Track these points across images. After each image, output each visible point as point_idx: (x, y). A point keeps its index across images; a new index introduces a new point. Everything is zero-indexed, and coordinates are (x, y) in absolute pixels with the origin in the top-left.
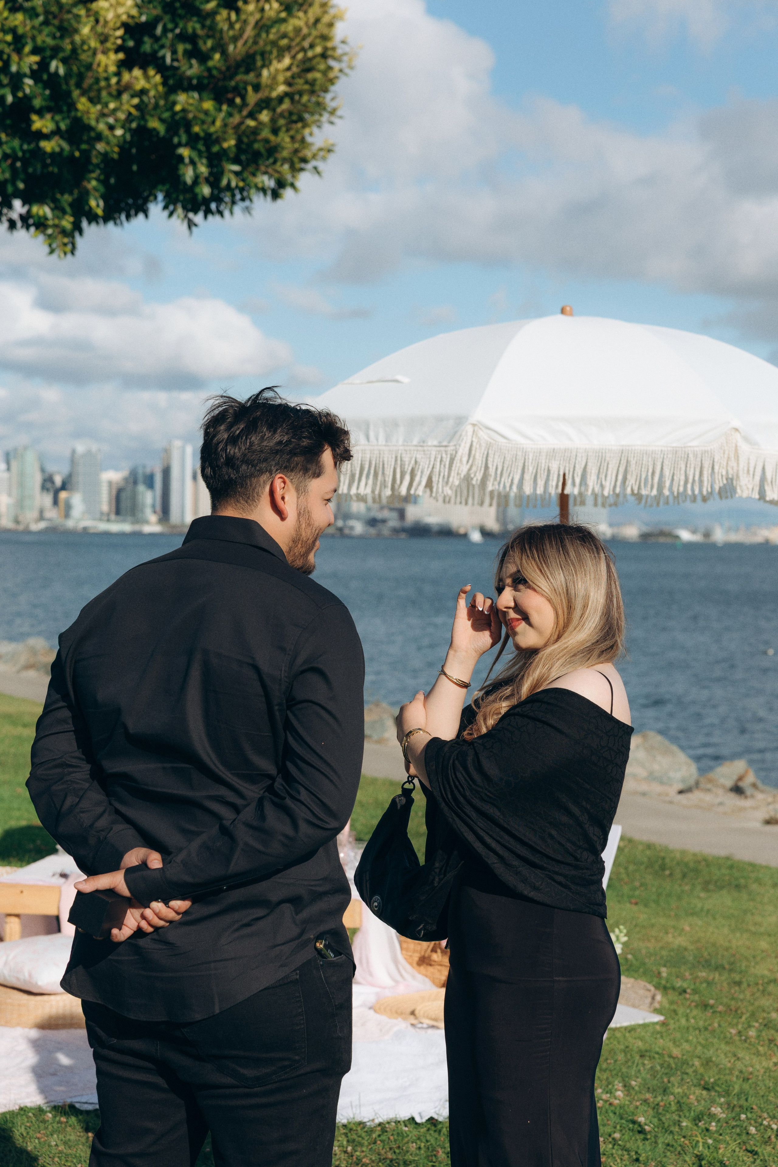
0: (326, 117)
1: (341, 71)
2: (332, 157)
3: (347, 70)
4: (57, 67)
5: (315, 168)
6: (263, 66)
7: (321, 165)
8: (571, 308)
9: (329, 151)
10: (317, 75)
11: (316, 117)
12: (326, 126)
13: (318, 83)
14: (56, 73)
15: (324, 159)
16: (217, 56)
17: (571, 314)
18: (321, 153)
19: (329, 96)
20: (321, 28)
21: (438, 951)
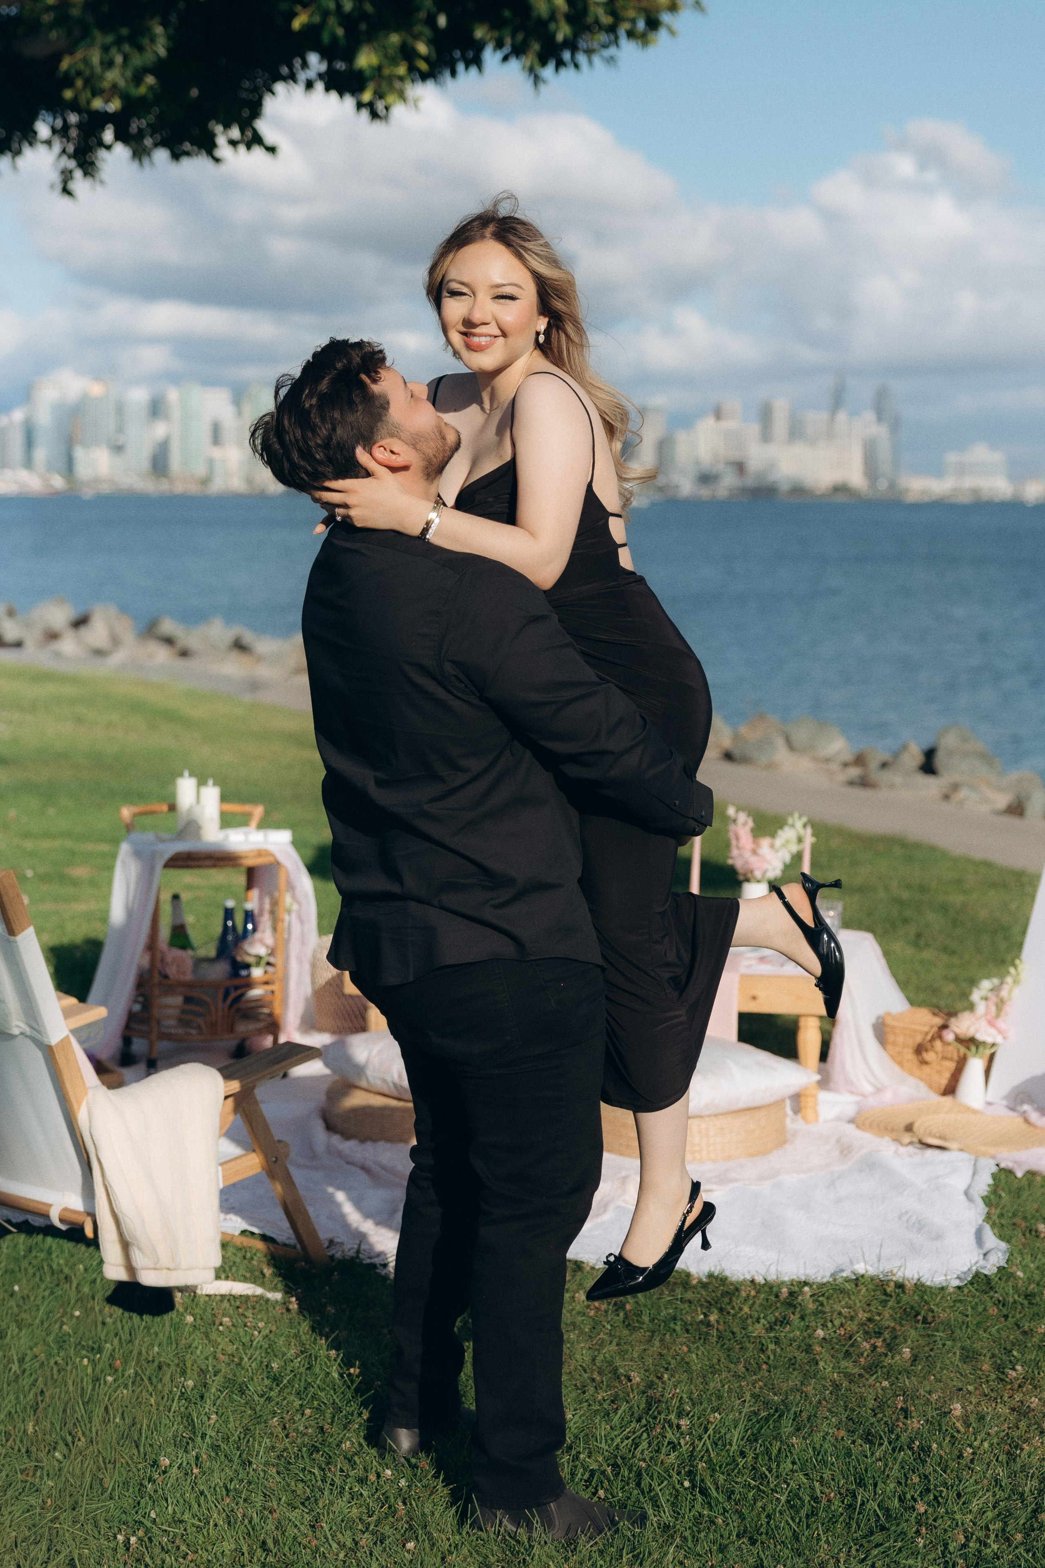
21: (938, 1044)
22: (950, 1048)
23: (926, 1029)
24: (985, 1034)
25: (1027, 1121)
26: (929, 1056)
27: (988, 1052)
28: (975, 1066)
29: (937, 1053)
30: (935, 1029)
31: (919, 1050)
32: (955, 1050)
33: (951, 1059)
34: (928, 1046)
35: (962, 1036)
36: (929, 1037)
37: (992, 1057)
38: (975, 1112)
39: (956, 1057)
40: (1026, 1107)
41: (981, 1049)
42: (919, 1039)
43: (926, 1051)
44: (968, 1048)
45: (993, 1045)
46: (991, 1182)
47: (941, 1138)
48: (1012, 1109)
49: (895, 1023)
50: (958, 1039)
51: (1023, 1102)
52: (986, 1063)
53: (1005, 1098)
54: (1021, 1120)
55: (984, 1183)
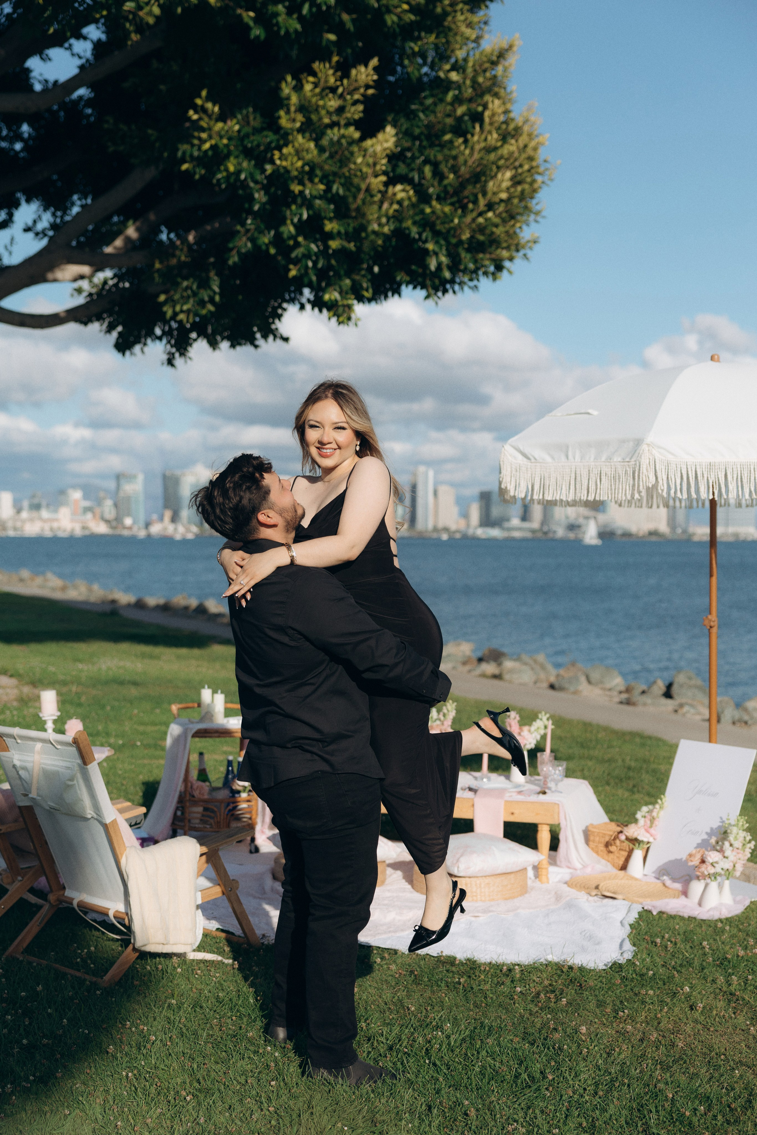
0: (532, 217)
1: (543, 182)
2: (537, 247)
3: (549, 182)
4: (338, 189)
5: (525, 255)
6: (486, 182)
7: (529, 253)
8: (718, 357)
9: (535, 242)
10: (526, 186)
11: (524, 218)
12: (533, 225)
13: (526, 192)
14: (337, 193)
15: (531, 248)
16: (452, 176)
17: (718, 361)
18: (530, 244)
19: (534, 202)
20: (529, 151)
21: (618, 842)
22: (625, 844)
23: (611, 833)
24: (643, 837)
25: (664, 885)
26: (612, 848)
27: (646, 847)
28: (638, 854)
29: (617, 847)
30: (616, 833)
31: (607, 845)
32: (627, 845)
33: (625, 851)
34: (612, 842)
35: (630, 838)
36: (612, 838)
37: (648, 849)
38: (636, 879)
39: (627, 849)
40: (665, 878)
41: (641, 845)
42: (607, 839)
43: (611, 845)
44: (634, 845)
45: (648, 843)
46: (637, 916)
47: (614, 893)
48: (658, 879)
49: (595, 830)
50: (627, 839)
51: (664, 875)
52: (645, 853)
53: (653, 872)
54: (661, 885)
55: (633, 916)
